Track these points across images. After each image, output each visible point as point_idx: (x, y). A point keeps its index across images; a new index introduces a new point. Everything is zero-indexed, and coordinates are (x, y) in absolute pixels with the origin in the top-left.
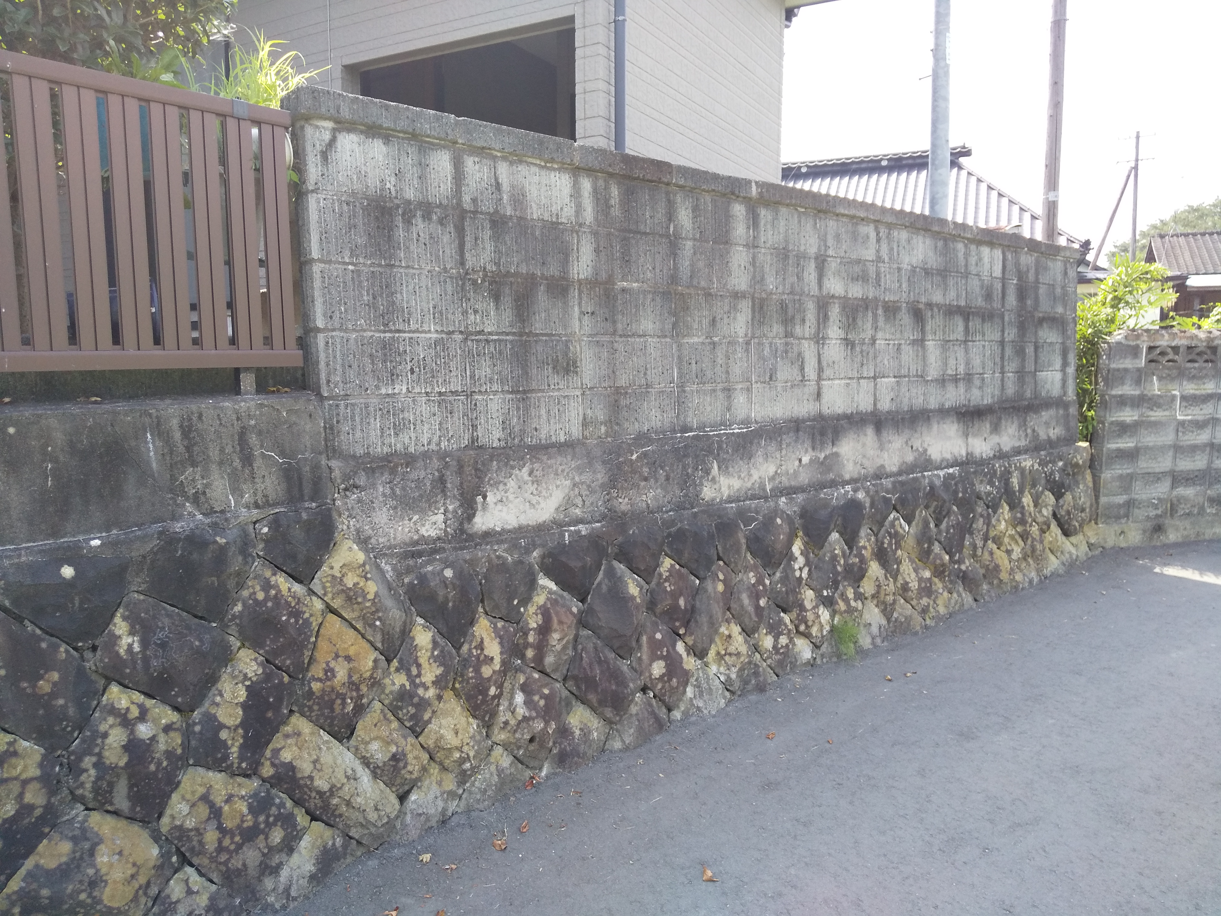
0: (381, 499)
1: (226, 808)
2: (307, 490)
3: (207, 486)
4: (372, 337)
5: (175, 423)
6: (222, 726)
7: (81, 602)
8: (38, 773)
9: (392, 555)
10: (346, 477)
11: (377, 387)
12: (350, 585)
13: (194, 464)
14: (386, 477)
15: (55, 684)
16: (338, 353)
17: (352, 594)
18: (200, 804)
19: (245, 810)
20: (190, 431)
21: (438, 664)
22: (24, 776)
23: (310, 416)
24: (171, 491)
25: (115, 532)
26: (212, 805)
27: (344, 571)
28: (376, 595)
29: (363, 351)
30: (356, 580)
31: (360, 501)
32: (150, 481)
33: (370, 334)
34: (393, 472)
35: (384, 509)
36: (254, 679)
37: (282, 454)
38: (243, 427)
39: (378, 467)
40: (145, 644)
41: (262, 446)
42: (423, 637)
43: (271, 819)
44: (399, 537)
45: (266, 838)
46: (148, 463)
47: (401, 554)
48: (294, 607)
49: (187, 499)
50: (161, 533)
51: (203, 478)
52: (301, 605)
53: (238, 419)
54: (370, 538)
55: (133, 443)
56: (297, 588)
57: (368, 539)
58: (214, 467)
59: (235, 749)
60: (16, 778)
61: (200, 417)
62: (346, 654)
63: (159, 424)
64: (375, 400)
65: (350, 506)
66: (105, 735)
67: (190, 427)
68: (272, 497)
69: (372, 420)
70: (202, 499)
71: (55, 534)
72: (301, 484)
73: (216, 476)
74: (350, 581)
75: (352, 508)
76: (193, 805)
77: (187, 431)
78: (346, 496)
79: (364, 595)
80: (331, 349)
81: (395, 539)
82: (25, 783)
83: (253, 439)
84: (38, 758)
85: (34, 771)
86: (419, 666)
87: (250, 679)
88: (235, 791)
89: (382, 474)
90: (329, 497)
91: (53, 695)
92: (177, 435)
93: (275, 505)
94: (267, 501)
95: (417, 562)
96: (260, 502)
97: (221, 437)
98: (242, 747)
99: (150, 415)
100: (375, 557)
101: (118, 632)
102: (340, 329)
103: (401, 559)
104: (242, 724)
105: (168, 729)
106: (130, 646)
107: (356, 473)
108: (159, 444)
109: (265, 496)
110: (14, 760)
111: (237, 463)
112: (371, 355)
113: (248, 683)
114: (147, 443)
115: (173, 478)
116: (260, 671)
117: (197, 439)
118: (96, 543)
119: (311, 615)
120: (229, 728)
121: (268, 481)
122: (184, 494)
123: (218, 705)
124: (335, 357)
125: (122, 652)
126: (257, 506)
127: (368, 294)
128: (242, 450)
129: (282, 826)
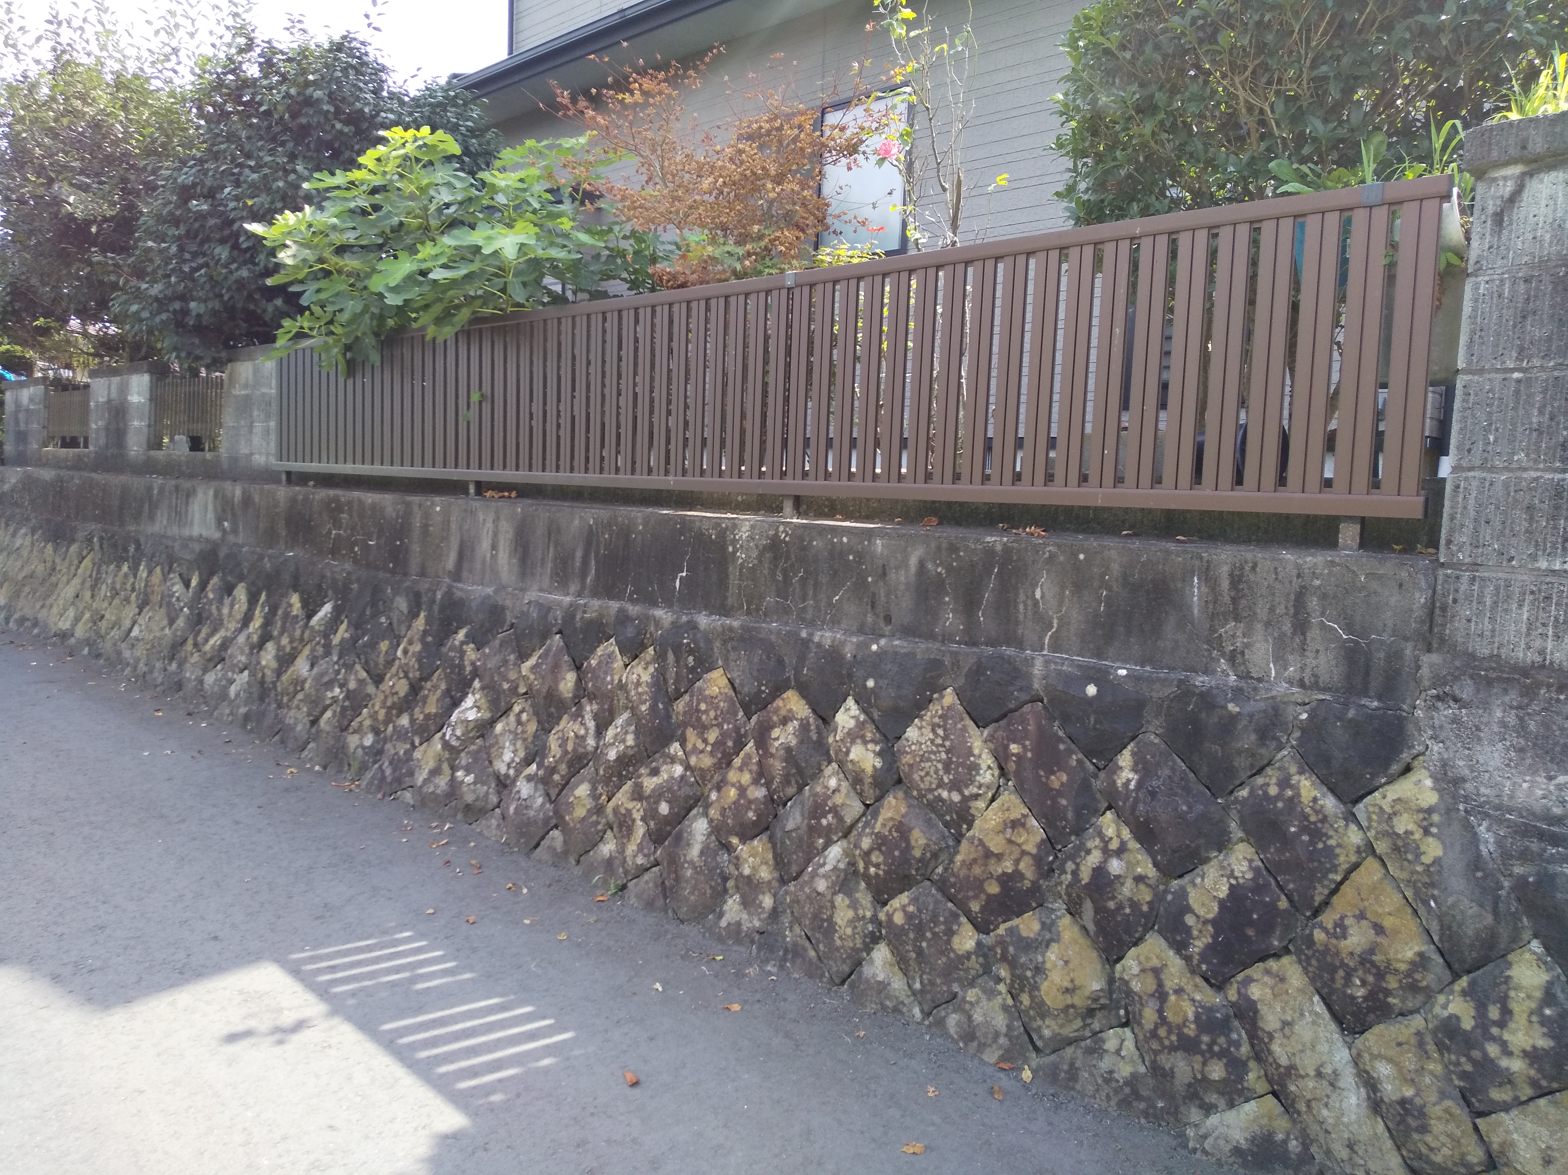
0: (1496, 729)
1: (1173, 998)
2: (1376, 682)
3: (1247, 646)
4: (1536, 479)
5: (1225, 569)
6: (1189, 909)
7: (1096, 722)
8: (1034, 851)
9: (1500, 821)
10: (1438, 681)
11: (1534, 558)
12: (1401, 830)
13: (1237, 618)
14: (1513, 696)
15: (1062, 784)
16: (1472, 502)
17: (1400, 843)
18: (1150, 974)
19: (1191, 1015)
20: (1240, 581)
21: (1545, 1030)
22: (1024, 847)
23: (1401, 585)
24: (1208, 642)
25: (1148, 668)
26: (1160, 985)
27: (1398, 807)
28: (1437, 861)
29: (1516, 501)
30: (1411, 827)
31: (1455, 720)
32: (1190, 626)
33: (1534, 474)
34: (1529, 692)
35: (1500, 746)
36: (1241, 881)
37: (1349, 629)
38: (1304, 587)
39: (1499, 679)
40: (1140, 785)
41: (1323, 614)
42: (1529, 973)
43: (1216, 1048)
44: (1521, 797)
45: (1204, 1064)
46: (1190, 608)
47: (1516, 824)
48: (1315, 823)
49: (1223, 655)
50: (1181, 682)
51: (1244, 635)
52: (1327, 825)
53: (1299, 576)
54: (1464, 780)
55: (1179, 585)
56: (1330, 803)
57: (1459, 781)
58: (1259, 626)
59: (1199, 943)
60: (1019, 845)
61: (1254, 568)
62: (1379, 921)
63: (1208, 569)
64: (1525, 577)
65: (1437, 723)
66: (1088, 852)
67: (1241, 576)
68: (1324, 678)
69: (1514, 606)
70: (1239, 660)
71: (1099, 655)
72: (1367, 674)
73: (1260, 638)
74: (1404, 824)
75: (1441, 727)
76: (1143, 971)
77: (1236, 581)
78: (1436, 709)
79: (1418, 854)
80: (1461, 496)
81: (1511, 797)
82: (1024, 853)
83: (1313, 603)
84: (1038, 839)
85: (1031, 848)
86: (1506, 1012)
87: (1236, 878)
88: (1189, 988)
89: (1506, 691)
90: (1408, 701)
91: (1060, 793)
92: (1225, 584)
93: (1324, 690)
94: (1317, 682)
95: (1545, 850)
96: (1307, 681)
97: (1273, 594)
98: (1208, 947)
99: (1201, 558)
100: (1466, 811)
101: (1121, 763)
102: (1482, 467)
103: (1516, 832)
104: (1214, 922)
105: (1139, 879)
106: (1129, 781)
107: (1456, 678)
108: (1205, 589)
109: (1315, 676)
110: (1021, 830)
111: (1287, 627)
112: (1530, 508)
113: (1233, 882)
114: (1192, 586)
115: (1212, 629)
116: (1249, 876)
117: (1246, 591)
118: (1123, 672)
119: (1339, 845)
120: (1198, 917)
121: (1322, 658)
122: (1220, 648)
123: (1194, 885)
124: (1465, 508)
125: (1119, 783)
126: (1302, 684)
127: (1541, 412)
128: (1296, 614)
129: (1226, 1065)
